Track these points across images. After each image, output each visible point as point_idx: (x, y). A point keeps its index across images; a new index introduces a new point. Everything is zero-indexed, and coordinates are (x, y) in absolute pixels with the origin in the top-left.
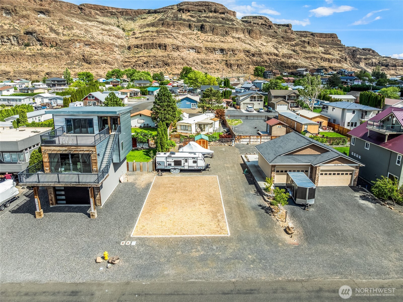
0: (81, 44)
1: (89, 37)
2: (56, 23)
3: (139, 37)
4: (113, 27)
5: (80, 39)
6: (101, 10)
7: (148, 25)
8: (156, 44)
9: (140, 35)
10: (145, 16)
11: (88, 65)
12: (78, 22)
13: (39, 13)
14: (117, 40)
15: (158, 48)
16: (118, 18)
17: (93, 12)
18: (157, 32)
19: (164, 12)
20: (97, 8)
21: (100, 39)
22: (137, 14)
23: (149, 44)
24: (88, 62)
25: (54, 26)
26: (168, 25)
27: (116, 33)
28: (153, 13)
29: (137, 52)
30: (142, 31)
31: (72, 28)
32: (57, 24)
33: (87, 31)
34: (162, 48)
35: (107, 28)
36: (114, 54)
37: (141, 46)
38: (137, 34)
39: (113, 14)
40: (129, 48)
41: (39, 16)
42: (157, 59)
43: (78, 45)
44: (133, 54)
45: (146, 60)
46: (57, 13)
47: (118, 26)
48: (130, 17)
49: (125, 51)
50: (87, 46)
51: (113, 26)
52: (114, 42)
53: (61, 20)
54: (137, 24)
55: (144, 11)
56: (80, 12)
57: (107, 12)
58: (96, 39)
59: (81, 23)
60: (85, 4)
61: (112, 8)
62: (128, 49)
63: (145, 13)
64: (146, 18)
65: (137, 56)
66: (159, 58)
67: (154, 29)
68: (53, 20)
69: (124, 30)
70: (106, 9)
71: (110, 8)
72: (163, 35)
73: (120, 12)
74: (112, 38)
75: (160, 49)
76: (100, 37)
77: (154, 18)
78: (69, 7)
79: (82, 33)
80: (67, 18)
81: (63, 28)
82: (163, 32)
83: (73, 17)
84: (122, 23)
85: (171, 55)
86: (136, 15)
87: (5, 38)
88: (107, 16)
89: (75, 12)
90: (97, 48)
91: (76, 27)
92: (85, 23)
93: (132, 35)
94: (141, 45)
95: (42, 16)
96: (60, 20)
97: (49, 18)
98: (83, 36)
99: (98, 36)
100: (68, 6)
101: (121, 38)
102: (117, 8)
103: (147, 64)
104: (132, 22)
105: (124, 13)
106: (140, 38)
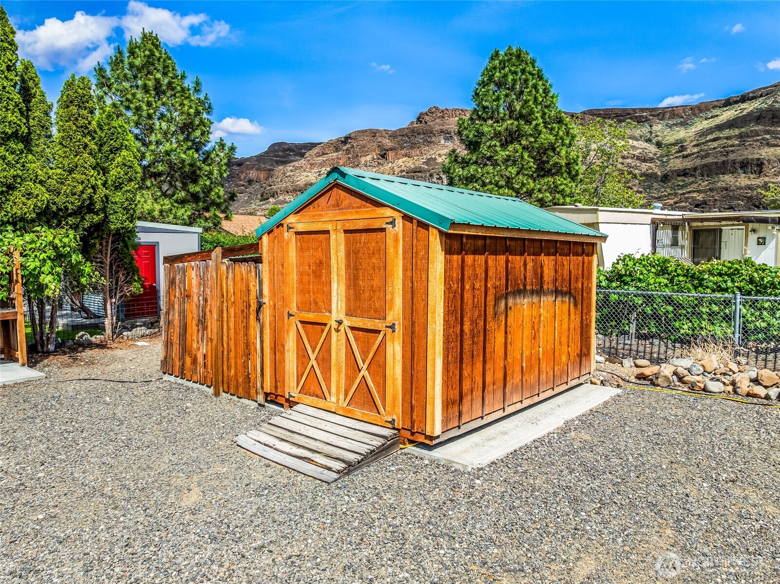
3: (693, 154)
4: (635, 142)
6: (618, 116)
7: (720, 127)
8: (734, 163)
9: (696, 150)
10: (716, 112)
14: (638, 165)
15: (740, 171)
16: (651, 126)
18: (740, 136)
19: (768, 94)
20: (611, 114)
22: (697, 112)
23: (716, 163)
26: (773, 118)
27: (639, 151)
28: (736, 102)
29: (681, 183)
30: (703, 141)
34: (749, 170)
37: (695, 172)
38: (688, 150)
39: (640, 121)
40: (665, 178)
42: (731, 193)
44: (672, 188)
45: (702, 199)
47: (649, 141)
48: (679, 120)
49: (655, 184)
51: (637, 140)
54: (694, 130)
55: (716, 103)
57: (631, 119)
61: (642, 110)
62: (661, 180)
63: (716, 106)
64: (717, 116)
65: (680, 192)
66: (739, 192)
67: (737, 132)
69: (659, 145)
70: (629, 114)
71: (637, 111)
72: (758, 140)
73: (658, 115)
74: (629, 161)
75: (744, 173)
77: (737, 112)
82: (758, 136)
84: (659, 134)
85: (773, 183)
86: (694, 115)
88: (629, 126)
93: (677, 152)
94: (695, 169)
101: (651, 160)
102: (652, 109)
103: (703, 208)
104: (682, 129)
105: (667, 116)
106: (695, 155)
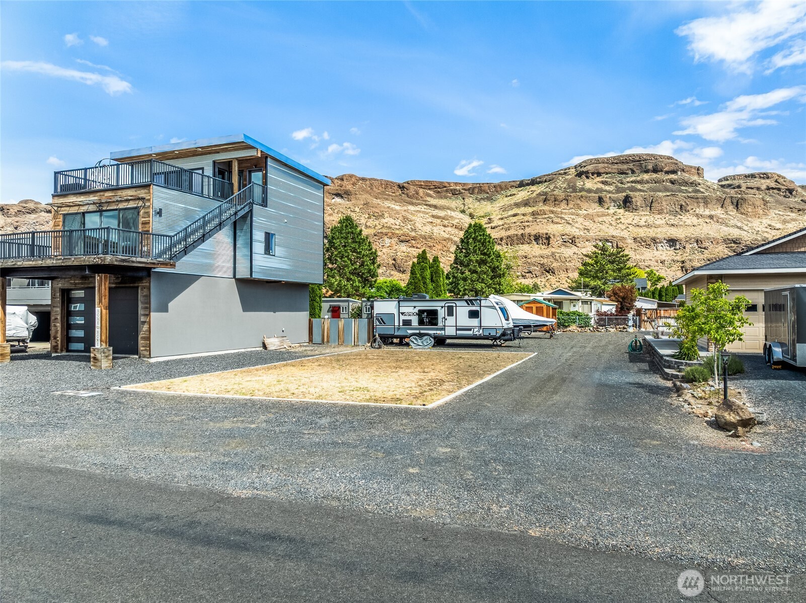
0: (393, 240)
1: (407, 229)
2: (357, 209)
3: (499, 226)
4: (452, 212)
5: (392, 232)
6: (436, 188)
7: (517, 205)
8: (530, 236)
9: (501, 223)
10: (514, 191)
11: (401, 275)
12: (393, 206)
13: (334, 196)
14: (457, 233)
15: (534, 242)
16: (463, 199)
17: (421, 191)
18: (533, 214)
19: (550, 180)
20: (430, 186)
21: (427, 231)
22: (499, 189)
23: (517, 235)
24: (402, 269)
25: (354, 215)
26: (555, 201)
27: (457, 221)
28: (528, 184)
30: (506, 216)
31: (382, 216)
32: (358, 211)
33: (406, 220)
34: (541, 242)
35: (442, 213)
36: (449, 256)
37: (501, 241)
38: (495, 222)
39: (455, 193)
41: (333, 200)
42: (529, 260)
43: (387, 241)
46: (362, 194)
47: (463, 212)
48: (486, 195)
50: (403, 244)
51: (454, 211)
52: (451, 236)
53: (366, 204)
54: (498, 205)
55: (513, 184)
56: (401, 192)
57: (447, 191)
58: (420, 231)
59: (398, 208)
60: (411, 181)
61: (456, 184)
63: (513, 186)
64: (514, 194)
66: (533, 260)
67: (529, 210)
68: (354, 205)
69: (472, 216)
70: (445, 187)
71: (452, 185)
72: (545, 218)
73: (469, 189)
74: (449, 229)
75: (537, 244)
76: (428, 229)
77: (529, 193)
78: (383, 186)
79: (398, 224)
80: (375, 201)
81: (367, 216)
82: (545, 214)
83: (387, 199)
84: (470, 206)
85: (558, 253)
86: (497, 192)
88: (446, 197)
89: (393, 193)
90: (419, 246)
91: (389, 213)
92: (405, 208)
93: (486, 223)
94: (501, 239)
95: (338, 200)
96: (364, 204)
97: (348, 202)
98: (398, 227)
99: (424, 227)
100: (382, 184)
102: (464, 184)
104: (489, 203)
105: (476, 191)
106: (501, 227)
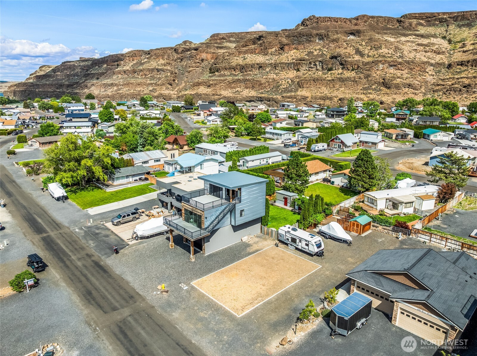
0: (385, 66)
1: (397, 56)
2: (364, 43)
3: (469, 50)
4: (435, 39)
5: (384, 60)
6: (427, 18)
9: (471, 48)
11: (387, 90)
12: (389, 39)
13: (349, 35)
14: (434, 57)
16: (448, 26)
17: (414, 21)
20: (423, 16)
21: (411, 57)
24: (388, 86)
25: (361, 48)
27: (437, 46)
29: (458, 70)
31: (380, 48)
32: (364, 44)
33: (397, 49)
35: (425, 41)
36: (424, 75)
37: (468, 63)
38: (467, 47)
39: (442, 21)
40: (450, 66)
41: (348, 38)
43: (381, 66)
44: (453, 74)
45: (468, 83)
46: (368, 32)
47: (444, 38)
48: (467, 22)
49: (443, 70)
50: (392, 68)
51: (437, 37)
52: (429, 60)
53: (371, 39)
54: (474, 31)
56: (398, 25)
57: (435, 20)
58: (406, 57)
59: (392, 40)
60: (409, 14)
61: (444, 13)
62: (447, 67)
65: (456, 76)
68: (362, 40)
69: (450, 41)
70: (435, 16)
71: (441, 14)
73: (454, 17)
74: (429, 54)
76: (412, 55)
78: (386, 21)
79: (390, 53)
80: (377, 36)
81: (369, 48)
83: (386, 33)
84: (452, 32)
87: (313, 63)
88: (434, 25)
89: (392, 26)
90: (403, 69)
91: (385, 45)
92: (398, 39)
93: (460, 48)
94: (468, 62)
95: (352, 37)
96: (369, 39)
97: (358, 38)
98: (390, 55)
99: (410, 55)
100: (385, 20)
101: (443, 53)
102: (450, 13)
103: (468, 88)
104: (467, 29)
105: (460, 18)
106: (470, 52)
